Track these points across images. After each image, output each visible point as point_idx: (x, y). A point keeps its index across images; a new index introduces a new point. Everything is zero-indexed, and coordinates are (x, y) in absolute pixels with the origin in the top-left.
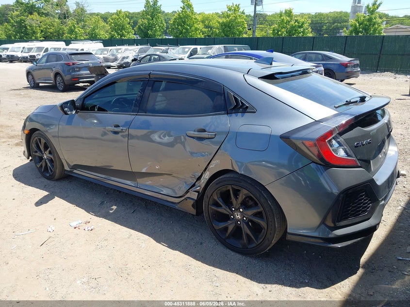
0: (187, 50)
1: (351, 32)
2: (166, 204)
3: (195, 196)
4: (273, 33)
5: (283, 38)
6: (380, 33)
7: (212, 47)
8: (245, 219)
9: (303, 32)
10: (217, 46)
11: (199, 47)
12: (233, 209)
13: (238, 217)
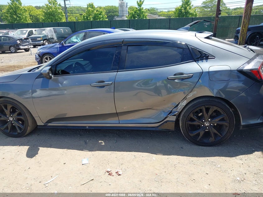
0: (25, 32)
1: (131, 17)
2: (148, 129)
3: (174, 118)
4: (84, 19)
5: (91, 21)
6: (145, 17)
7: (45, 29)
8: (212, 124)
9: (103, 17)
10: (49, 28)
11: (34, 30)
12: (204, 121)
13: (207, 124)
